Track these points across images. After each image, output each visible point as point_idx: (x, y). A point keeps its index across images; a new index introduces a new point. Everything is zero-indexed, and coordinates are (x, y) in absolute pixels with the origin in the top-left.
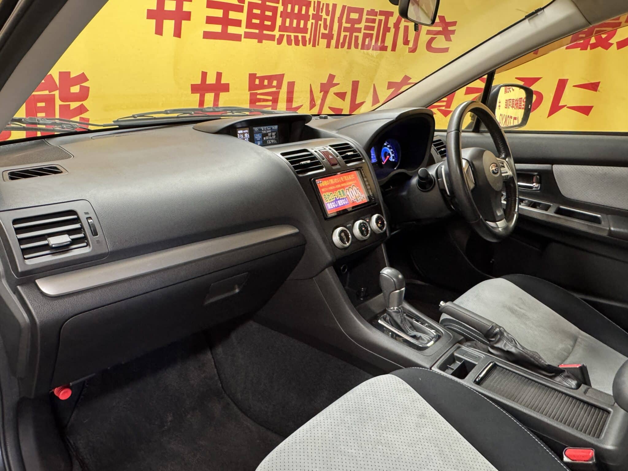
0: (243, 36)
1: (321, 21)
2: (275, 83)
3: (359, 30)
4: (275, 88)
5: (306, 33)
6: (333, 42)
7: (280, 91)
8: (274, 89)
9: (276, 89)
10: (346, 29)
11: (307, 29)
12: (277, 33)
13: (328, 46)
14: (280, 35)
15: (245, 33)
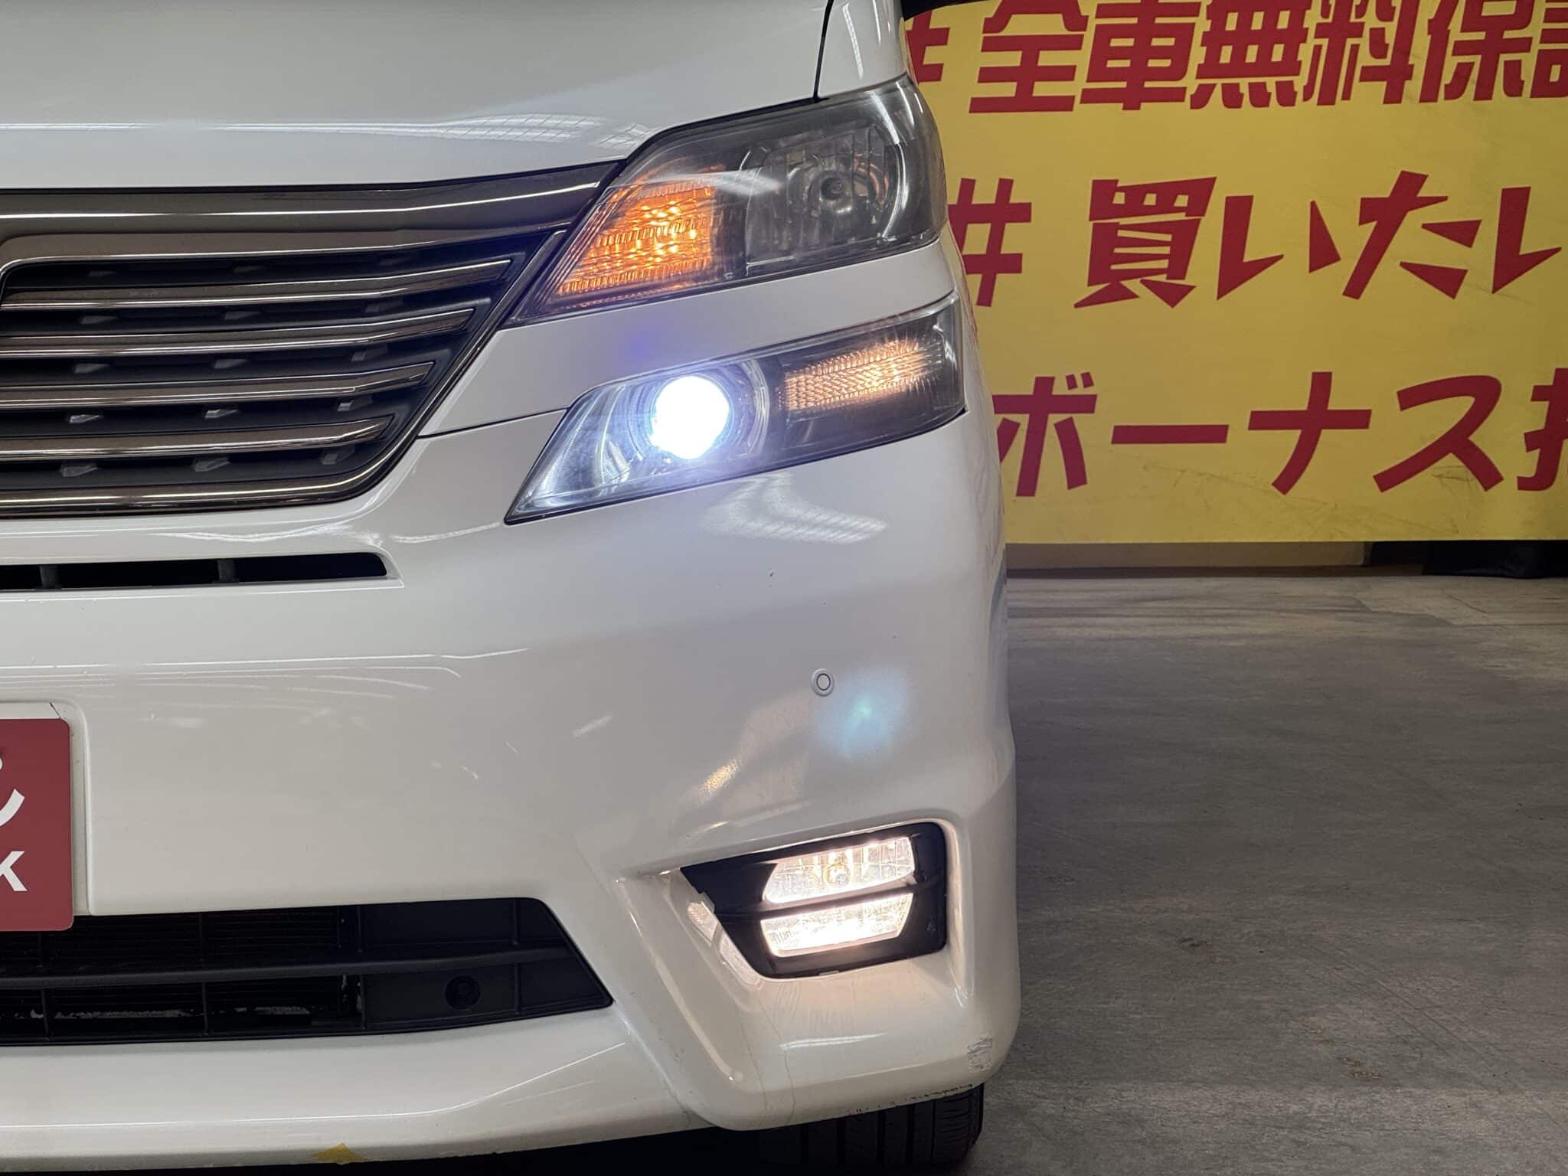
0: (1078, 99)
1: (1359, 35)
2: (1182, 201)
3: (1524, 45)
4: (1183, 214)
5: (1297, 73)
6: (1414, 87)
7: (1200, 219)
8: (1181, 216)
9: (1187, 215)
10: (1461, 48)
11: (1300, 62)
12: (1190, 83)
13: (1394, 96)
14: (1201, 86)
15: (1085, 92)
